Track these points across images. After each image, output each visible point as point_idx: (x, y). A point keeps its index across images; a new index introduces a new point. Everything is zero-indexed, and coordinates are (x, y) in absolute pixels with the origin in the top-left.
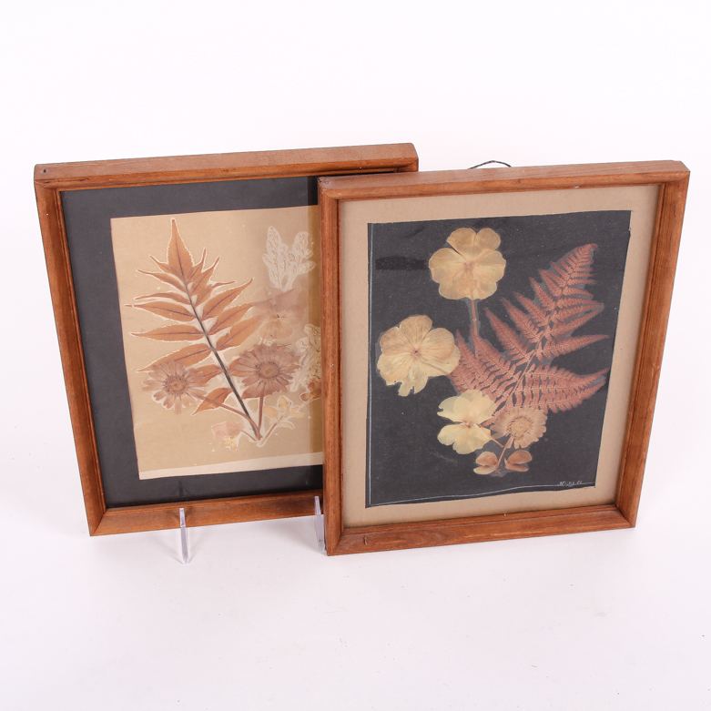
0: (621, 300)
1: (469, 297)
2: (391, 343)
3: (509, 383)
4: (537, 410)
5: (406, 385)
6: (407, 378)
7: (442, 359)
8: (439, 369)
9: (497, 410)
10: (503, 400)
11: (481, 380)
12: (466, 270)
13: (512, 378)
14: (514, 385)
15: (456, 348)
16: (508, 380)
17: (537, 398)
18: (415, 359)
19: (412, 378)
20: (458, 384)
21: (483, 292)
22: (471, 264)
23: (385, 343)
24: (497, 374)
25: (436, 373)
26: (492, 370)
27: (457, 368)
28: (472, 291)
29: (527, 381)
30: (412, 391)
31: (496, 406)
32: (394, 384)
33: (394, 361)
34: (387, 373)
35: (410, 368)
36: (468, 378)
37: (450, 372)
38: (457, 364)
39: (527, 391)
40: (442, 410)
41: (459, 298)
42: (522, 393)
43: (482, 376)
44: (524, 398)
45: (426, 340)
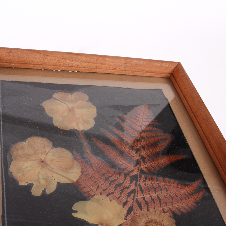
0: (183, 132)
1: (77, 128)
2: (20, 152)
3: (129, 190)
4: (163, 213)
5: (38, 186)
6: (38, 180)
7: (65, 169)
8: (66, 177)
9: (128, 214)
10: (129, 205)
11: (104, 187)
12: (70, 111)
13: (130, 186)
14: (134, 191)
15: (76, 163)
16: (128, 188)
17: (158, 203)
18: (43, 167)
19: (42, 182)
20: (85, 190)
21: (85, 125)
22: (72, 108)
23: (15, 153)
24: (116, 182)
25: (64, 181)
26: (111, 179)
27: (81, 177)
28: (77, 124)
29: (143, 188)
30: (44, 192)
31: (125, 211)
32: (26, 184)
33: (24, 166)
34: (19, 175)
35: (39, 173)
36: (93, 186)
37: (75, 180)
38: (80, 174)
39: (147, 196)
40: (76, 212)
41: (69, 129)
42: (144, 198)
43: (104, 185)
44: (147, 203)
45: (50, 154)
